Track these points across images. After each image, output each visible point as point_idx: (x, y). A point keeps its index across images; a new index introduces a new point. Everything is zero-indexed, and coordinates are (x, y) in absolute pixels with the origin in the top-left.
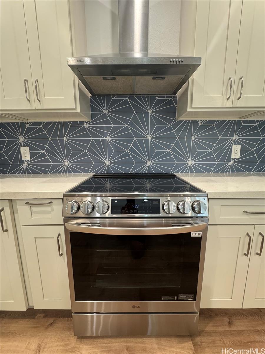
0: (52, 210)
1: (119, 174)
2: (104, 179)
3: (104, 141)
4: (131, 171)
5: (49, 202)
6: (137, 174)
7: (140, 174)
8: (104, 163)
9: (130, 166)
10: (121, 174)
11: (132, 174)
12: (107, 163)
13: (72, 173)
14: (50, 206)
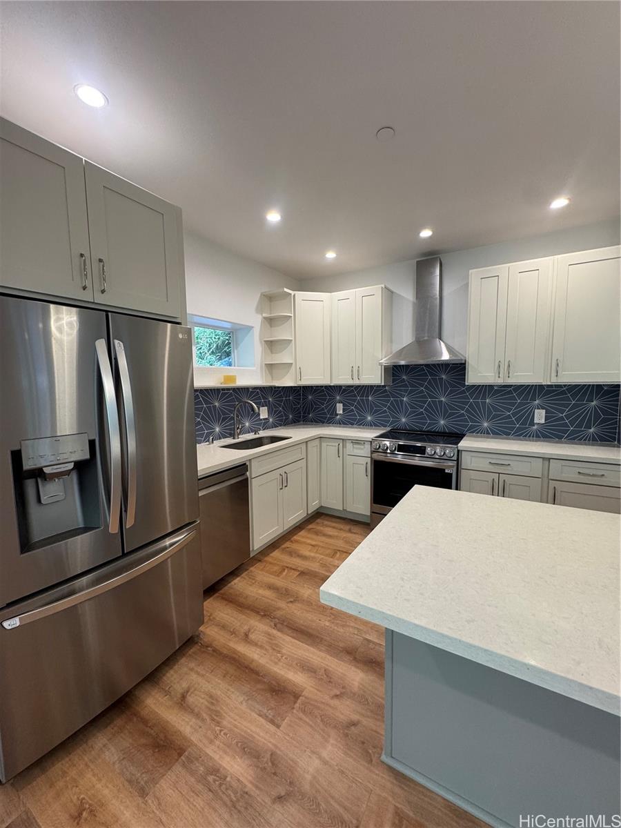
3: (402, 401)
5: (364, 442)
8: (400, 420)
9: (424, 424)
12: (404, 420)
13: (373, 426)
14: (364, 445)
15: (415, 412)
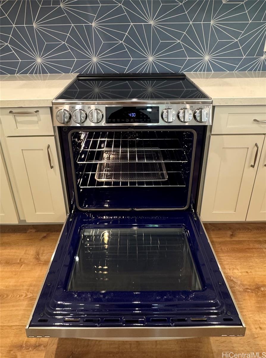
0: (39, 120)
1: (111, 74)
2: (91, 81)
3: (89, 28)
4: (127, 70)
5: (36, 110)
6: (135, 75)
7: (138, 75)
8: (89, 59)
9: (125, 63)
10: (113, 74)
11: (128, 75)
12: (95, 59)
13: (48, 74)
14: (36, 115)
15: (111, 45)
